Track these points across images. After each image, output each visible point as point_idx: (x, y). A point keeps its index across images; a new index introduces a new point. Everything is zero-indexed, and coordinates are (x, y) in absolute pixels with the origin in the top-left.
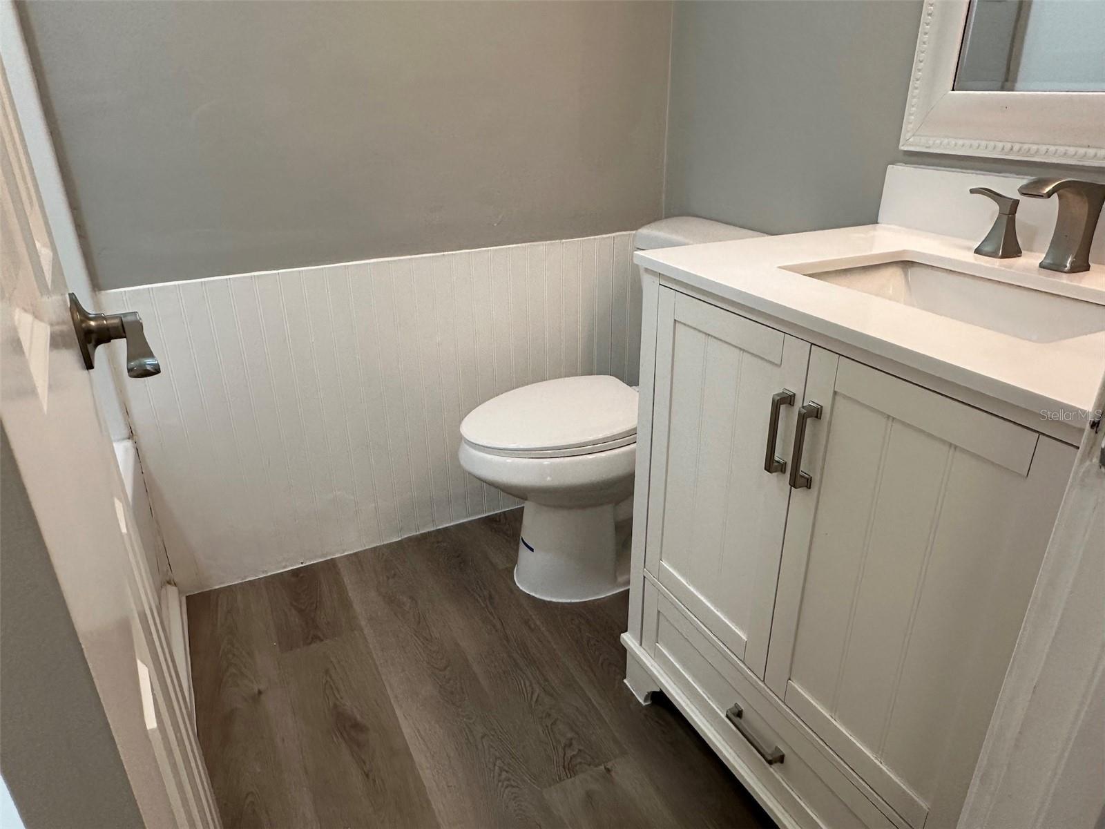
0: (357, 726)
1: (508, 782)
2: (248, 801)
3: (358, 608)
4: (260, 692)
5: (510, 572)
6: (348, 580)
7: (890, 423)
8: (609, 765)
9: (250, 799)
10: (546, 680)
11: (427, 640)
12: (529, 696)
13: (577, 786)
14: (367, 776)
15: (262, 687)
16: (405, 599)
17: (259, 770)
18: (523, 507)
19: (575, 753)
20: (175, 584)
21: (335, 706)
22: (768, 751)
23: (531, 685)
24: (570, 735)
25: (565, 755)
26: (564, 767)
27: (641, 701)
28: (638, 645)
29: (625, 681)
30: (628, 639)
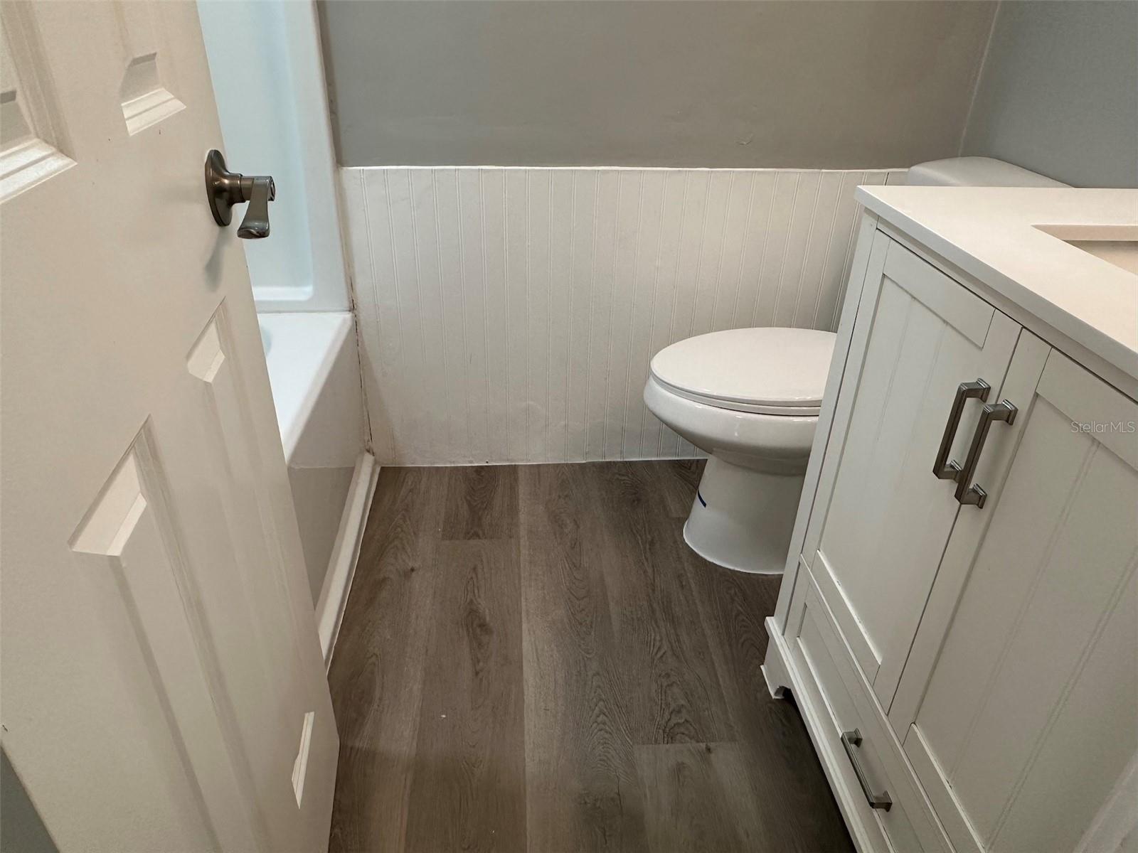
0: (483, 626)
1: (603, 726)
2: (370, 661)
3: (523, 517)
4: (412, 570)
5: (681, 522)
6: (523, 490)
7: (1094, 448)
8: (712, 745)
9: (374, 659)
10: (679, 641)
11: (575, 566)
12: (655, 650)
13: (670, 754)
14: (477, 673)
15: (416, 565)
16: (568, 522)
17: (389, 637)
18: (707, 460)
19: (680, 721)
20: (373, 453)
21: (471, 601)
22: (874, 793)
23: (661, 640)
24: (682, 702)
25: (669, 720)
26: (664, 731)
27: (772, 693)
28: (780, 634)
29: (762, 667)
30: (772, 624)
